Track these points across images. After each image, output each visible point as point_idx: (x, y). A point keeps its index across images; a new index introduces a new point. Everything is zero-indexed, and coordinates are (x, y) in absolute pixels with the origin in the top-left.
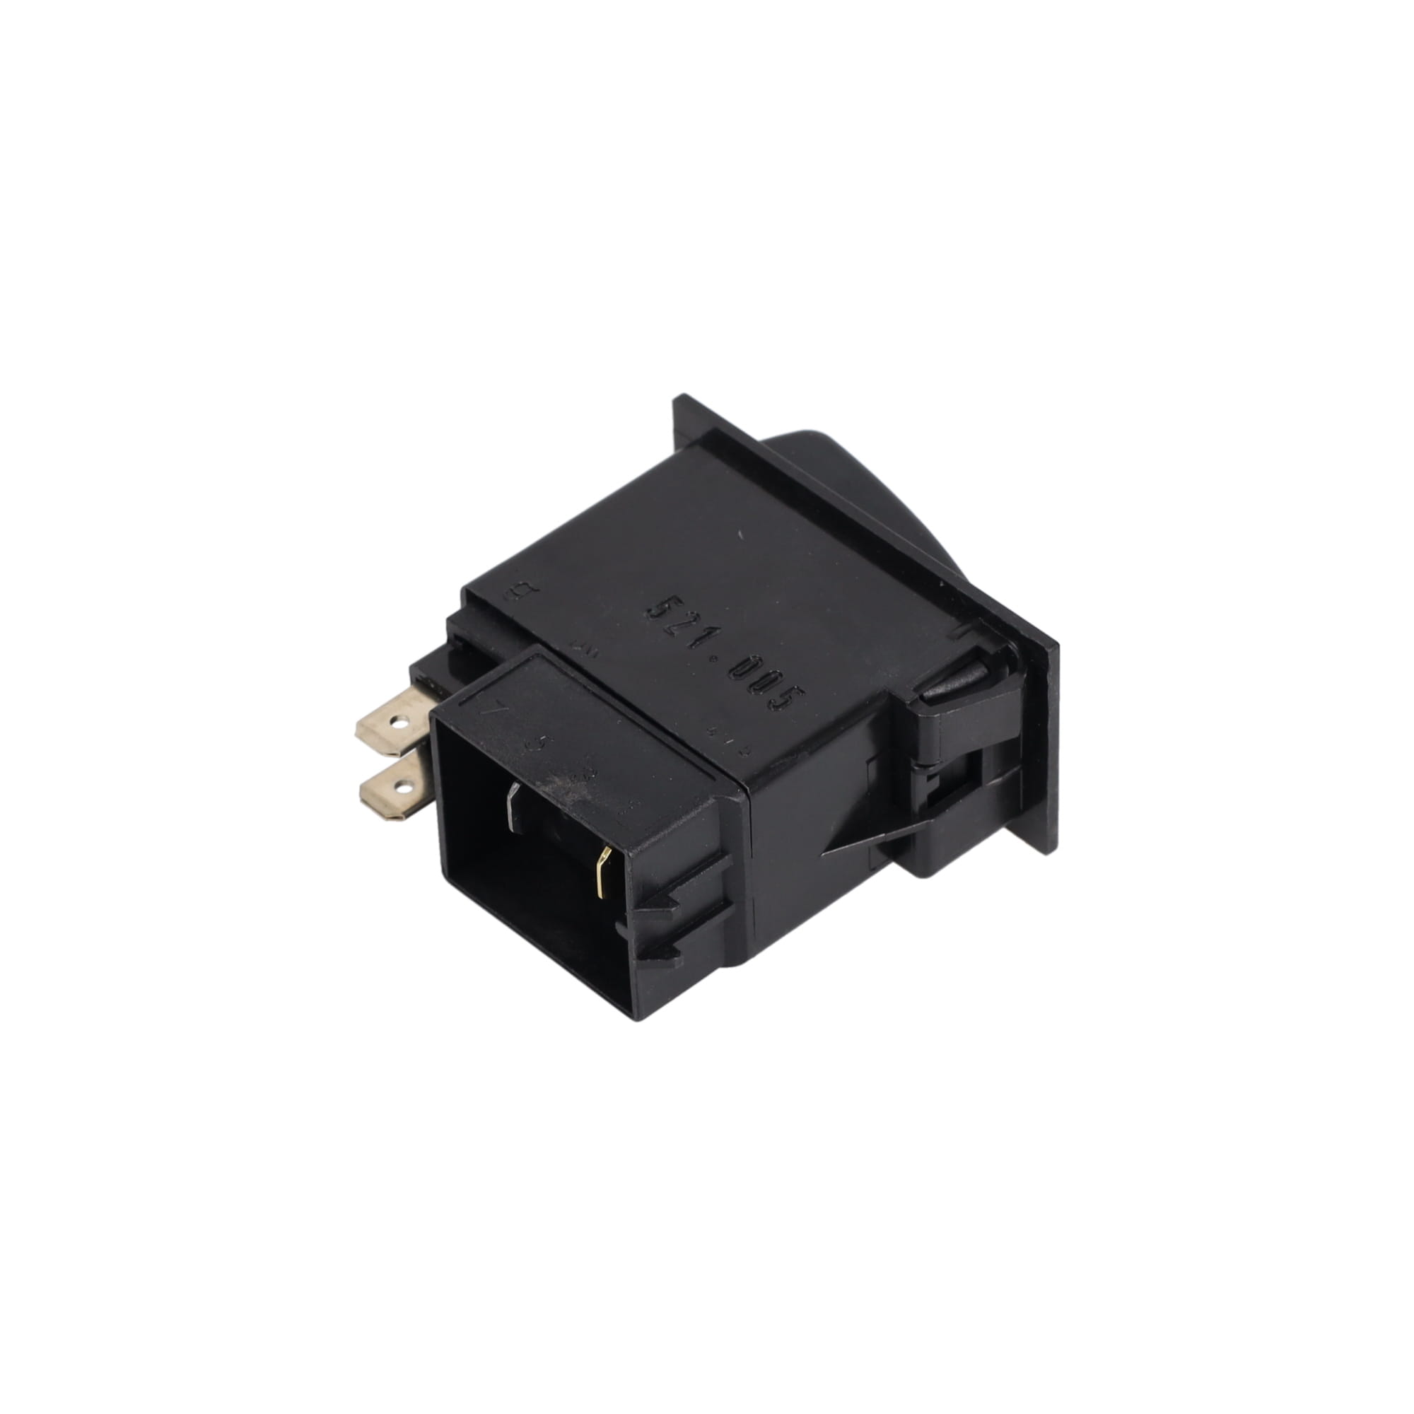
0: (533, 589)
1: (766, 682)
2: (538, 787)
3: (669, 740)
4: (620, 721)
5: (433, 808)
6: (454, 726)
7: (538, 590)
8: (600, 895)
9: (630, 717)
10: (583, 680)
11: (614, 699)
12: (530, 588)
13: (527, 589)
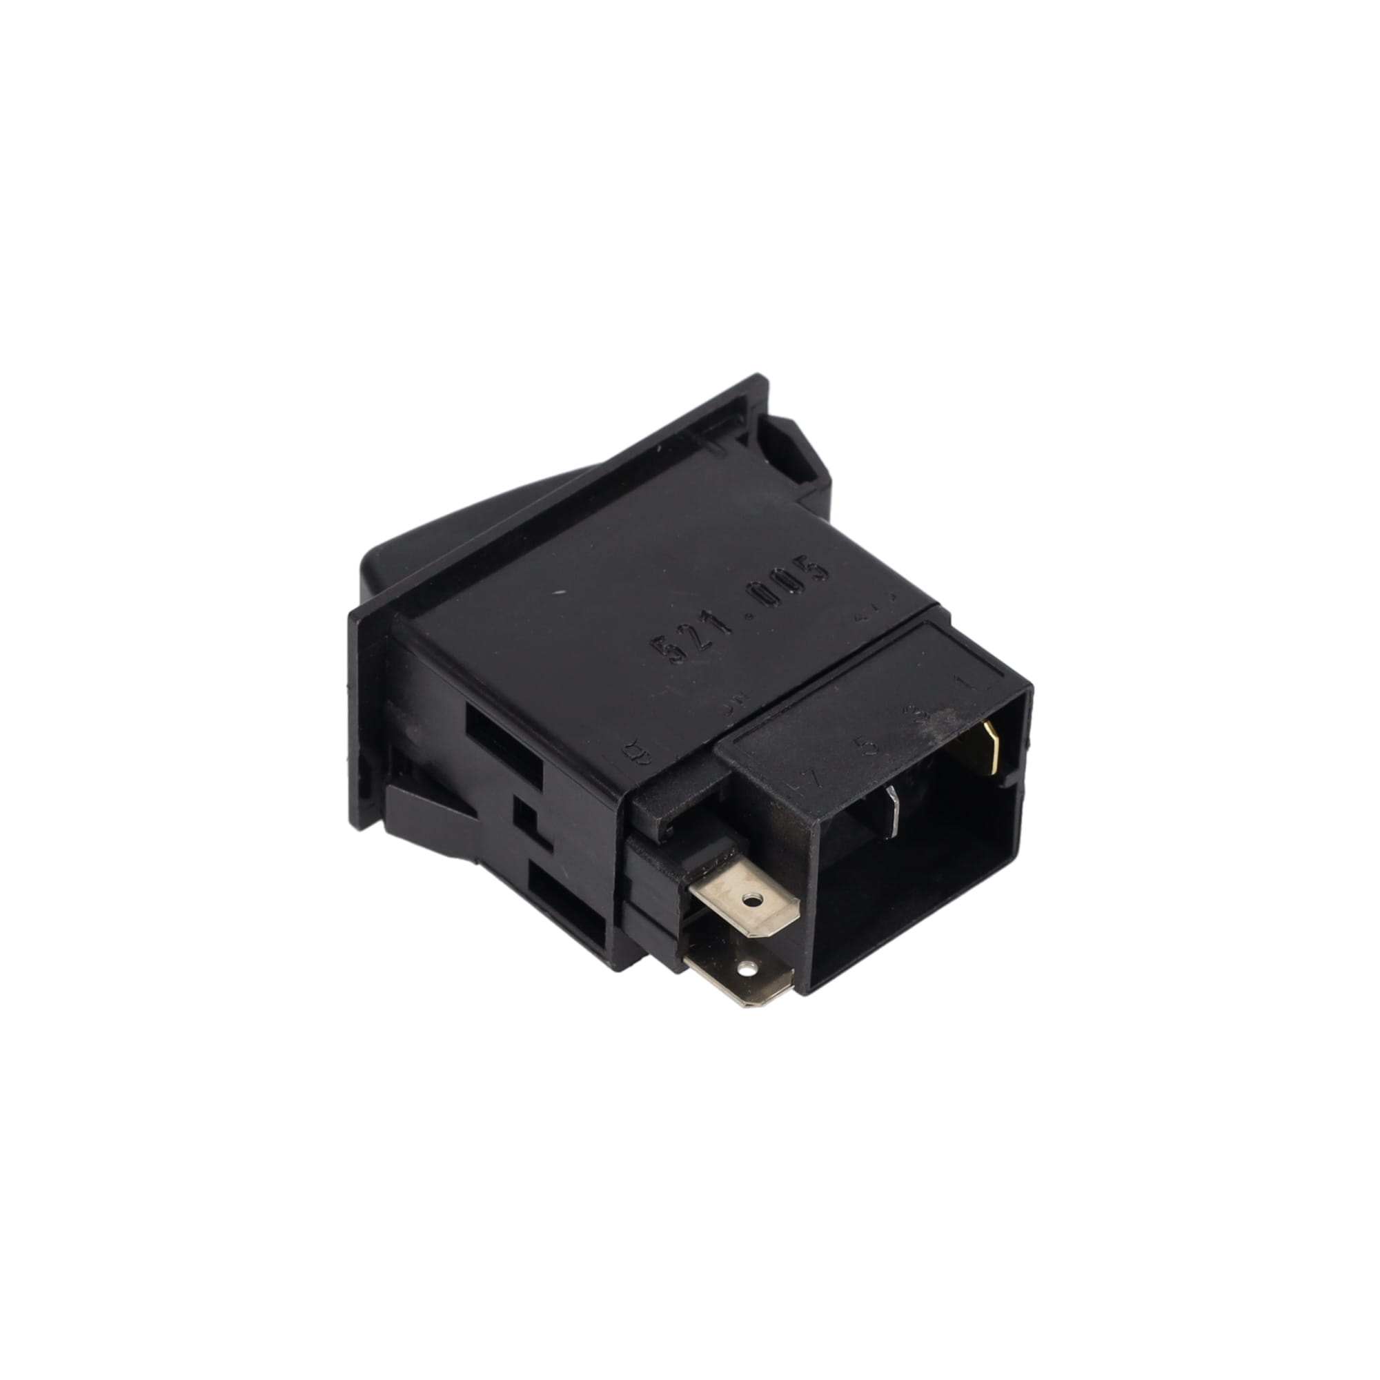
2: (936, 743)
4: (836, 687)
6: (842, 803)
8: (994, 771)
9: (832, 678)
10: (775, 710)
11: (806, 690)
12: (632, 745)
13: (633, 747)
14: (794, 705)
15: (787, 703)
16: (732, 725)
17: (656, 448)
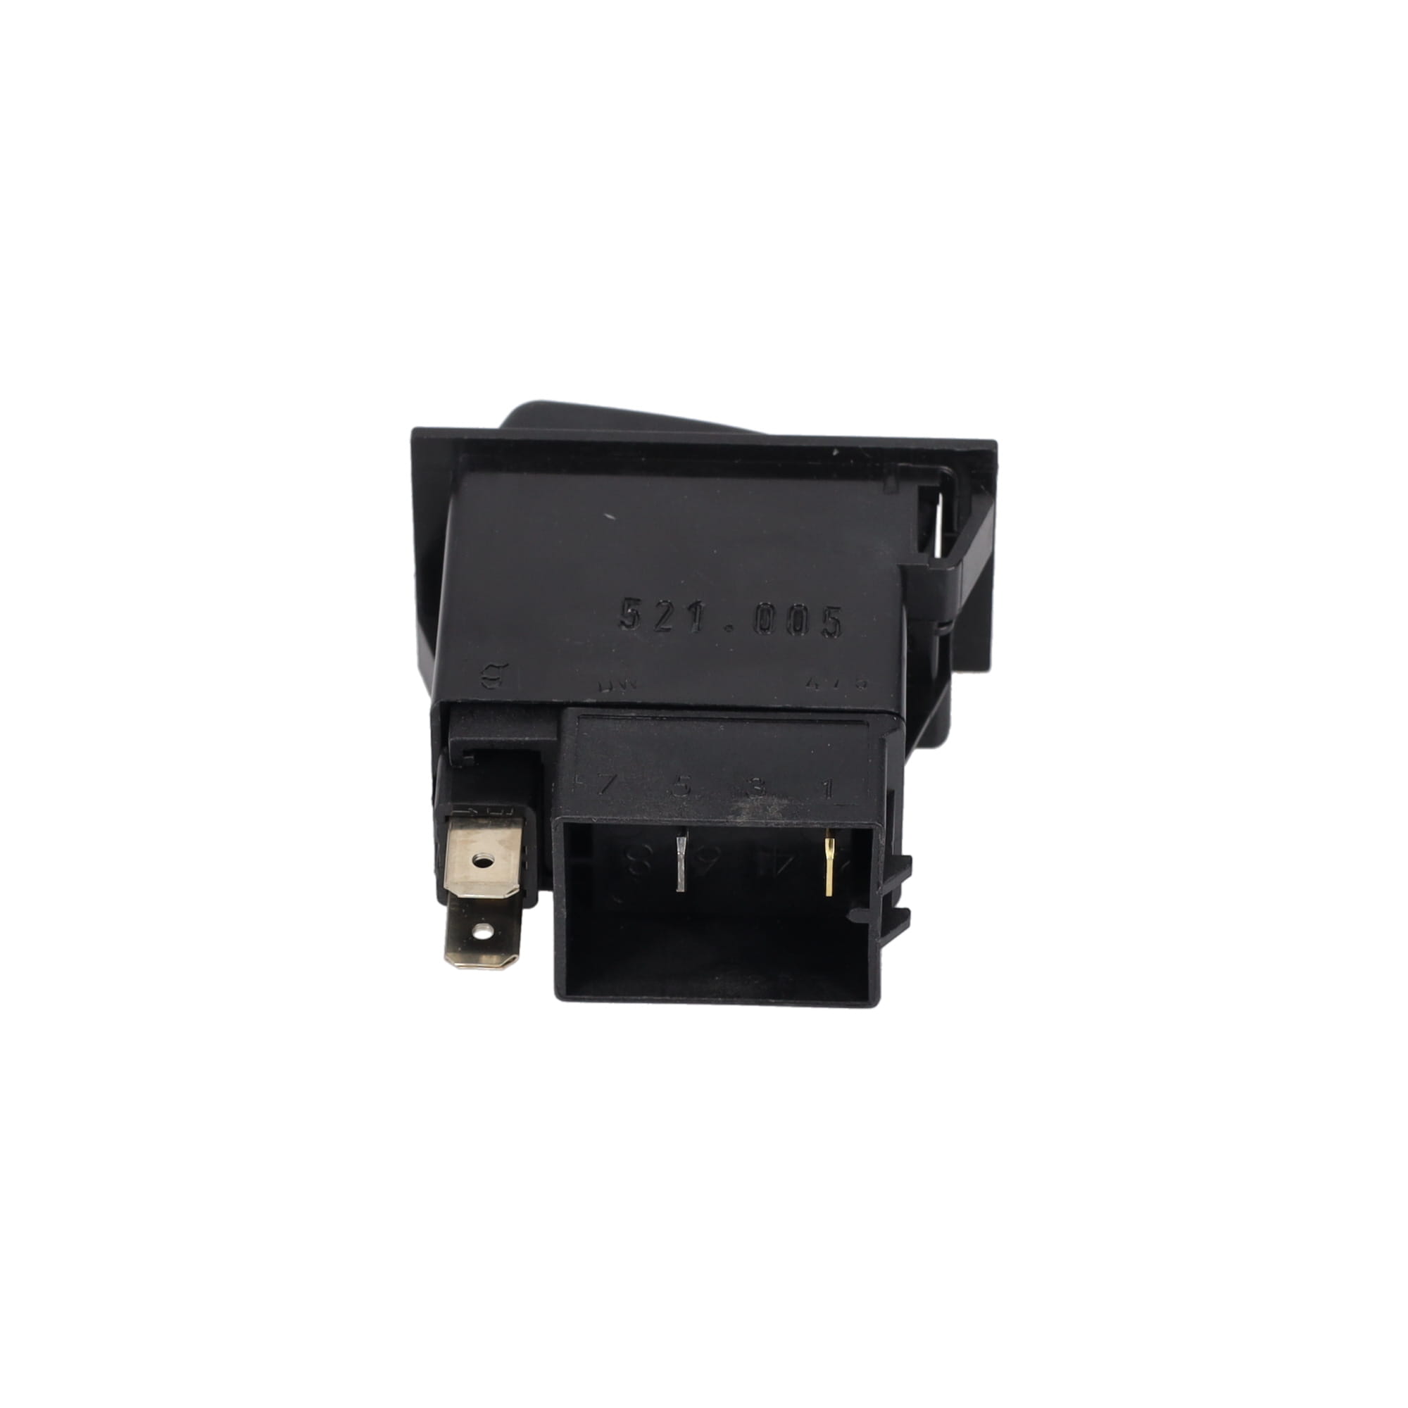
0: (504, 667)
1: (798, 619)
3: (785, 716)
4: (722, 727)
5: (546, 899)
7: (507, 665)
8: (829, 893)
9: (728, 717)
10: (646, 713)
11: (694, 712)
12: (498, 667)
13: (497, 669)
14: (669, 719)
15: (663, 713)
16: (595, 701)
17: (832, 449)
